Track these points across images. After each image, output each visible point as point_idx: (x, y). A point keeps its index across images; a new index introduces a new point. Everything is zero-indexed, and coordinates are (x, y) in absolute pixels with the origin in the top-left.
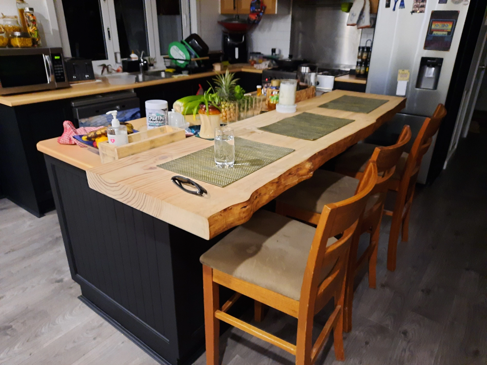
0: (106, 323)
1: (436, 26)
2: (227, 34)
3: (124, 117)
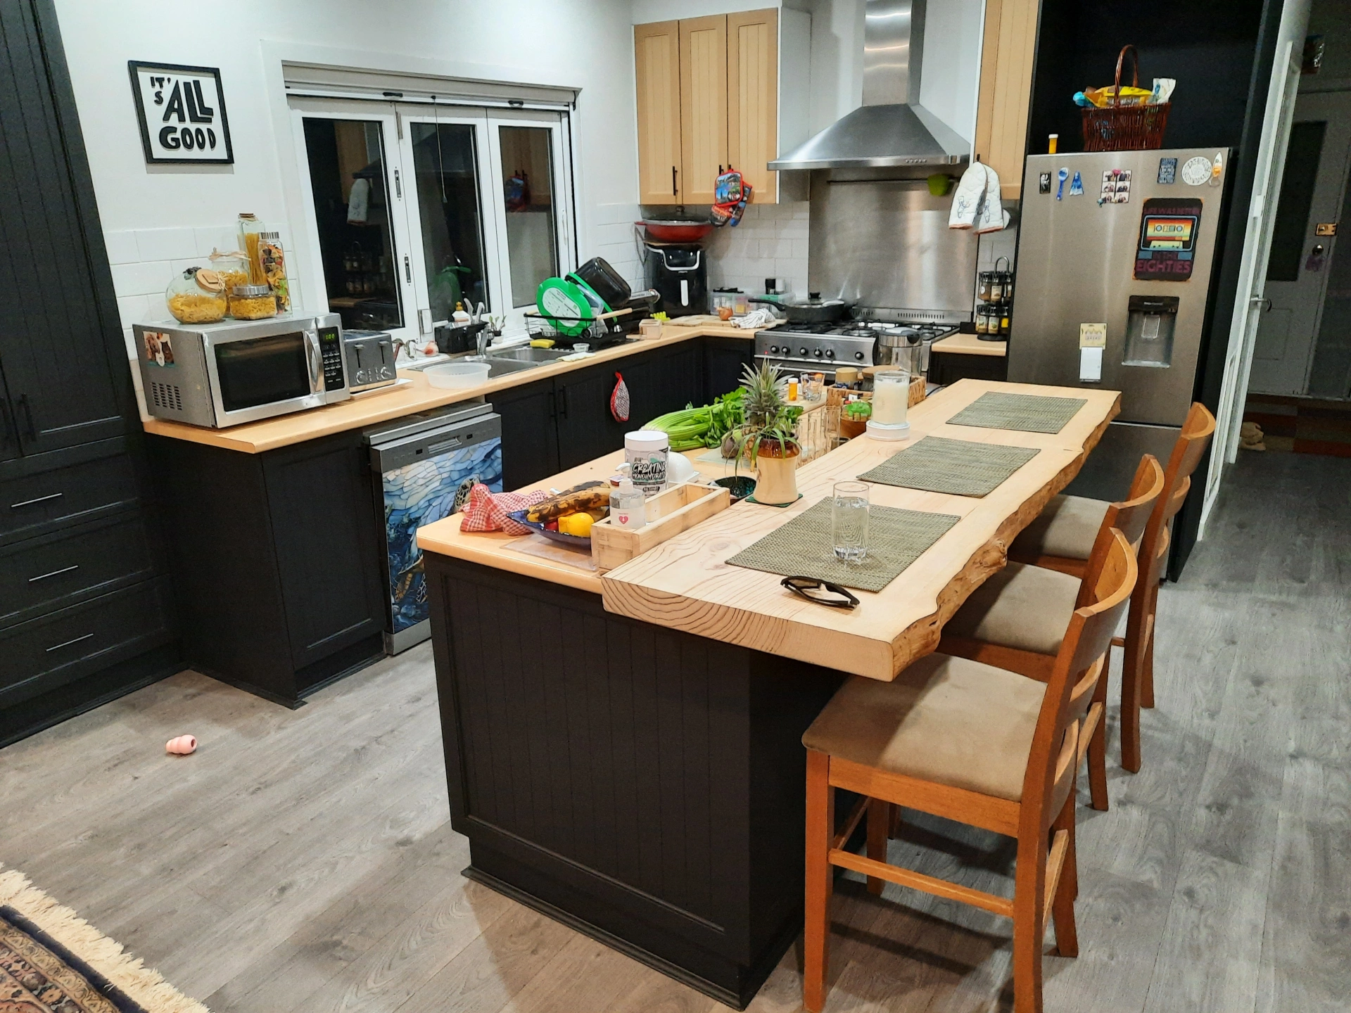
0: (547, 920)
1: (1156, 229)
2: (661, 251)
3: (469, 462)
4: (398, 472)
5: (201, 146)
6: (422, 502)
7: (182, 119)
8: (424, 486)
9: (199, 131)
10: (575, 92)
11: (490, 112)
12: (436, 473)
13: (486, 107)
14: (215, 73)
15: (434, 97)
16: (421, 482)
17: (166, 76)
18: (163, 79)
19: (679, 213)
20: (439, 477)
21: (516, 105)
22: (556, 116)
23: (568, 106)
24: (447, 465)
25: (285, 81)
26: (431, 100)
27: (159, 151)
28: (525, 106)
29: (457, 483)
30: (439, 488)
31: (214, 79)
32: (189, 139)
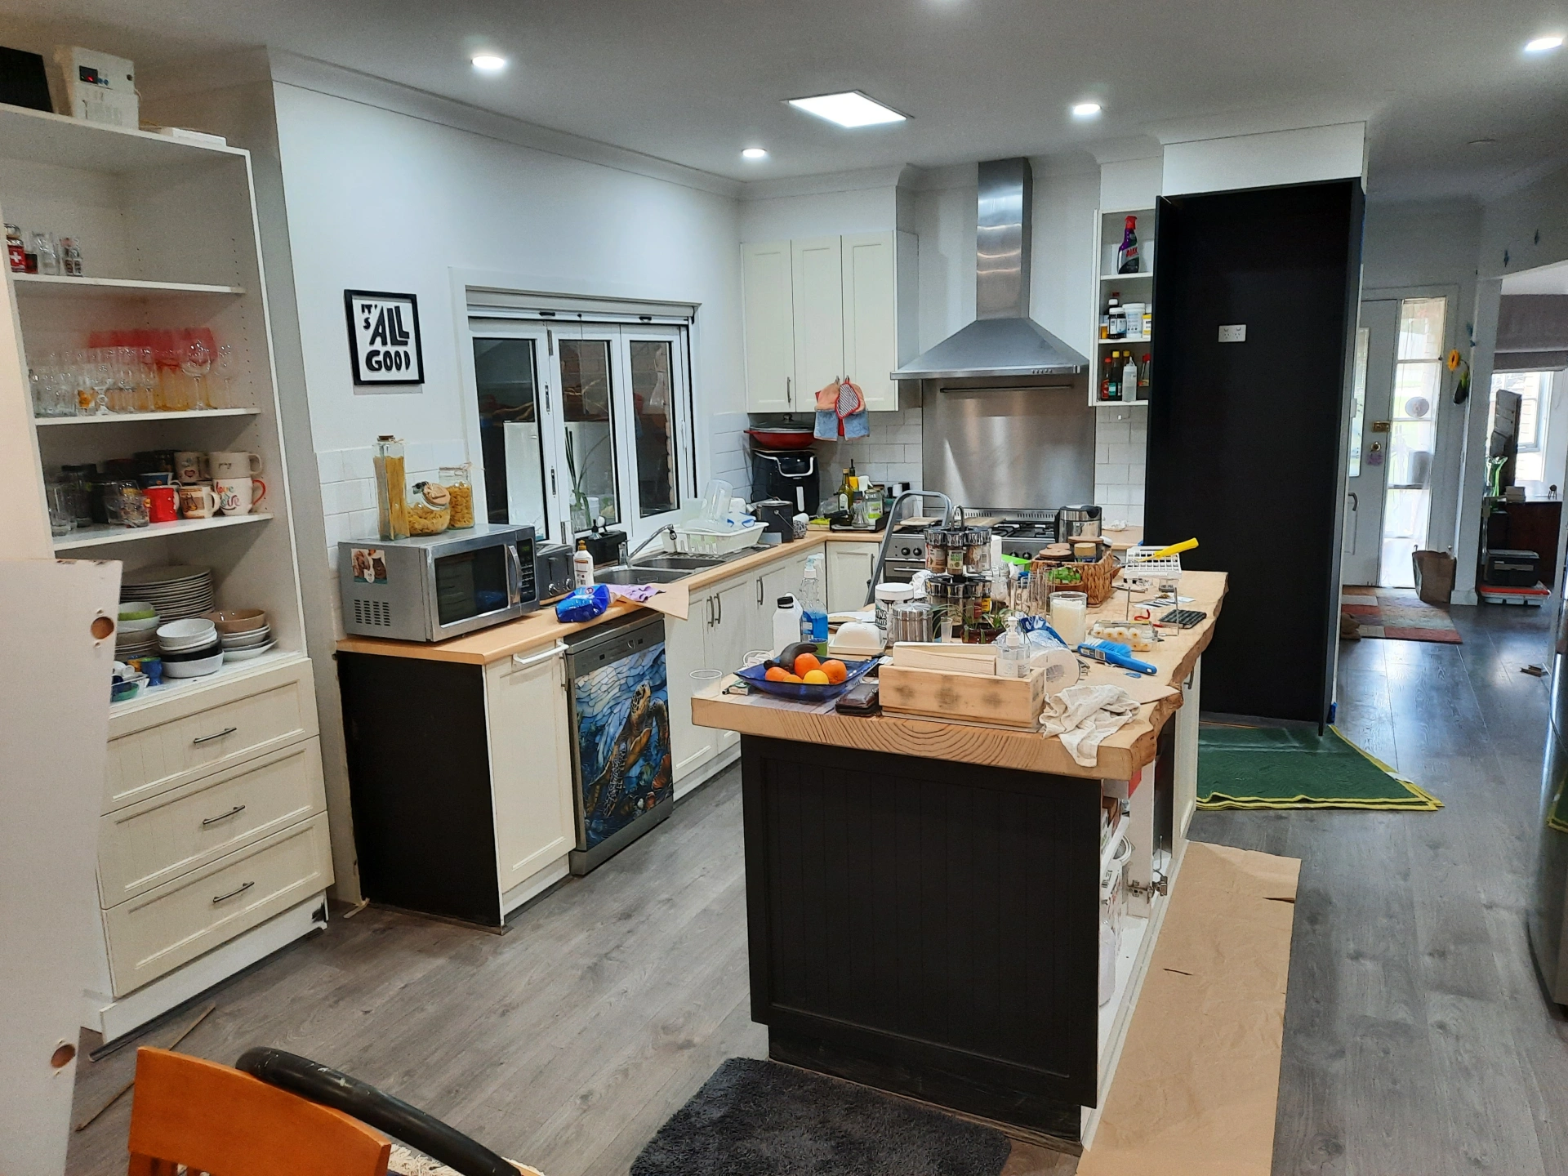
2: (775, 458)
3: (641, 667)
4: (586, 678)
5: (399, 368)
6: (605, 710)
7: (384, 343)
8: (607, 693)
9: (397, 354)
10: (694, 307)
11: (624, 328)
12: (615, 679)
13: (620, 324)
14: (412, 298)
15: (580, 316)
16: (604, 688)
17: (373, 303)
18: (371, 306)
19: (787, 422)
20: (618, 683)
21: (646, 321)
22: (676, 331)
23: (688, 320)
24: (624, 670)
25: (468, 305)
26: (578, 319)
27: (366, 374)
28: (652, 321)
29: (632, 689)
30: (618, 695)
31: (411, 305)
32: (391, 362)
